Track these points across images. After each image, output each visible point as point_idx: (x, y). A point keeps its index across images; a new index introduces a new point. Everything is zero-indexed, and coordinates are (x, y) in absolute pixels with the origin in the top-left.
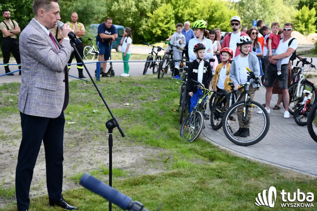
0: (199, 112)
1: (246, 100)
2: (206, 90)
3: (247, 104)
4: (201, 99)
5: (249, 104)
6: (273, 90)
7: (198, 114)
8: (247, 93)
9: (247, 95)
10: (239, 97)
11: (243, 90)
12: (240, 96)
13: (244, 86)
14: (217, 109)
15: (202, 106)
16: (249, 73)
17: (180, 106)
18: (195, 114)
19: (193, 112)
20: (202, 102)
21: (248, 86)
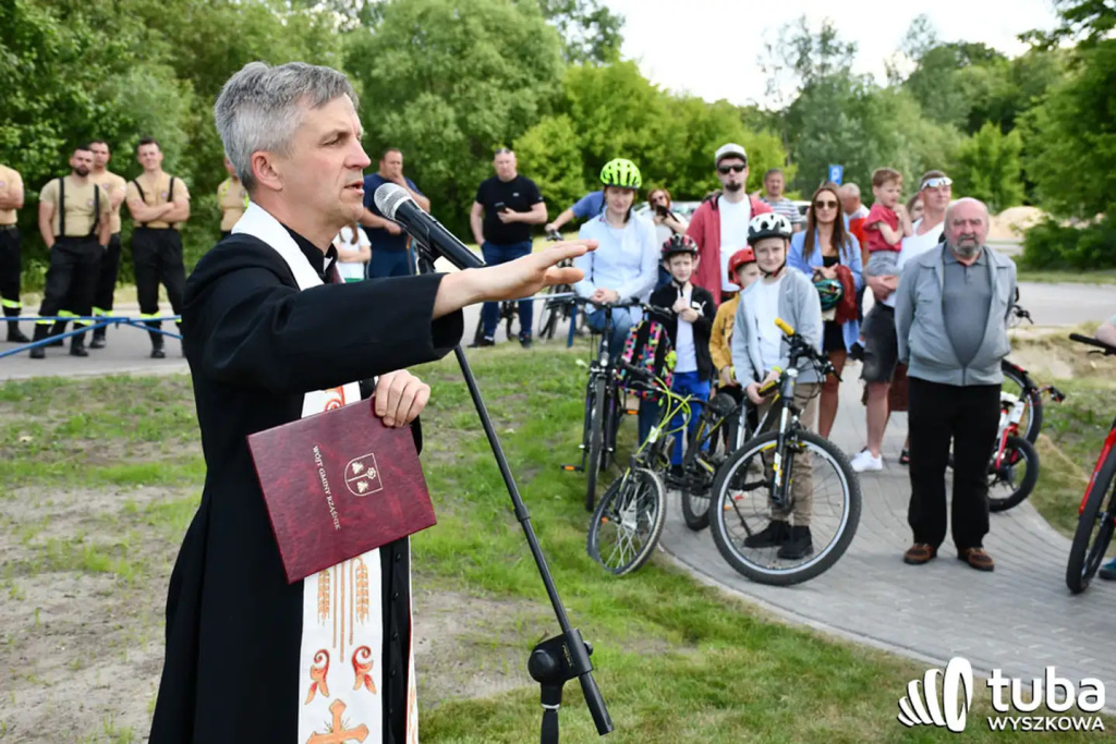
0: (650, 472)
1: (782, 430)
2: (673, 399)
3: (788, 443)
4: (656, 426)
5: (794, 442)
6: (890, 391)
7: (646, 481)
8: (786, 403)
9: (785, 411)
10: (764, 419)
11: (777, 396)
12: (766, 415)
13: (780, 384)
14: (700, 461)
15: (659, 451)
16: (790, 340)
17: (586, 450)
18: (638, 480)
19: (631, 473)
20: (658, 439)
21: (791, 383)
